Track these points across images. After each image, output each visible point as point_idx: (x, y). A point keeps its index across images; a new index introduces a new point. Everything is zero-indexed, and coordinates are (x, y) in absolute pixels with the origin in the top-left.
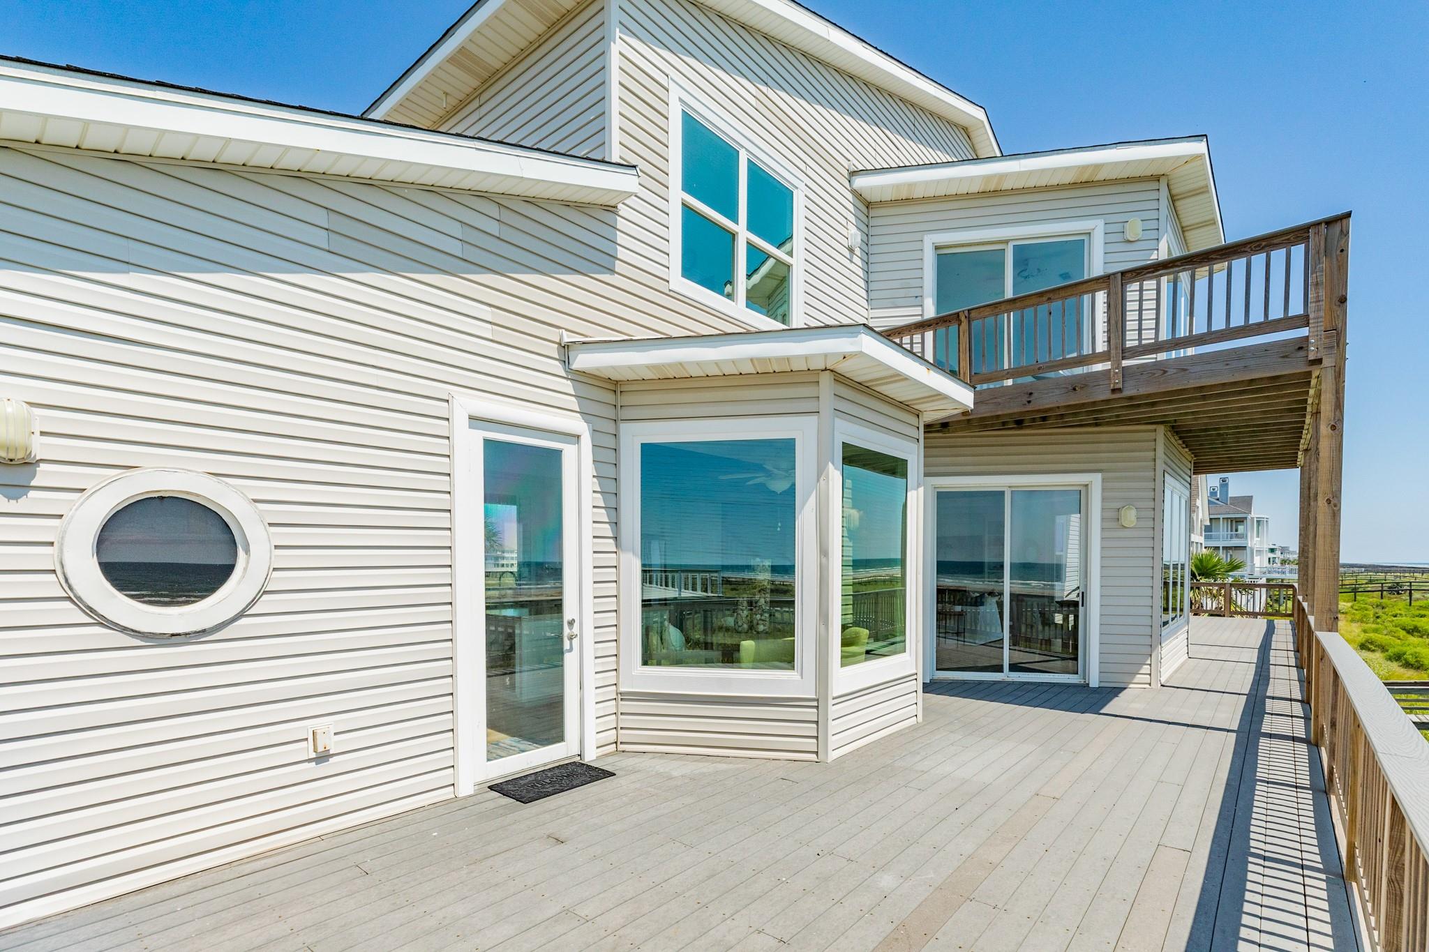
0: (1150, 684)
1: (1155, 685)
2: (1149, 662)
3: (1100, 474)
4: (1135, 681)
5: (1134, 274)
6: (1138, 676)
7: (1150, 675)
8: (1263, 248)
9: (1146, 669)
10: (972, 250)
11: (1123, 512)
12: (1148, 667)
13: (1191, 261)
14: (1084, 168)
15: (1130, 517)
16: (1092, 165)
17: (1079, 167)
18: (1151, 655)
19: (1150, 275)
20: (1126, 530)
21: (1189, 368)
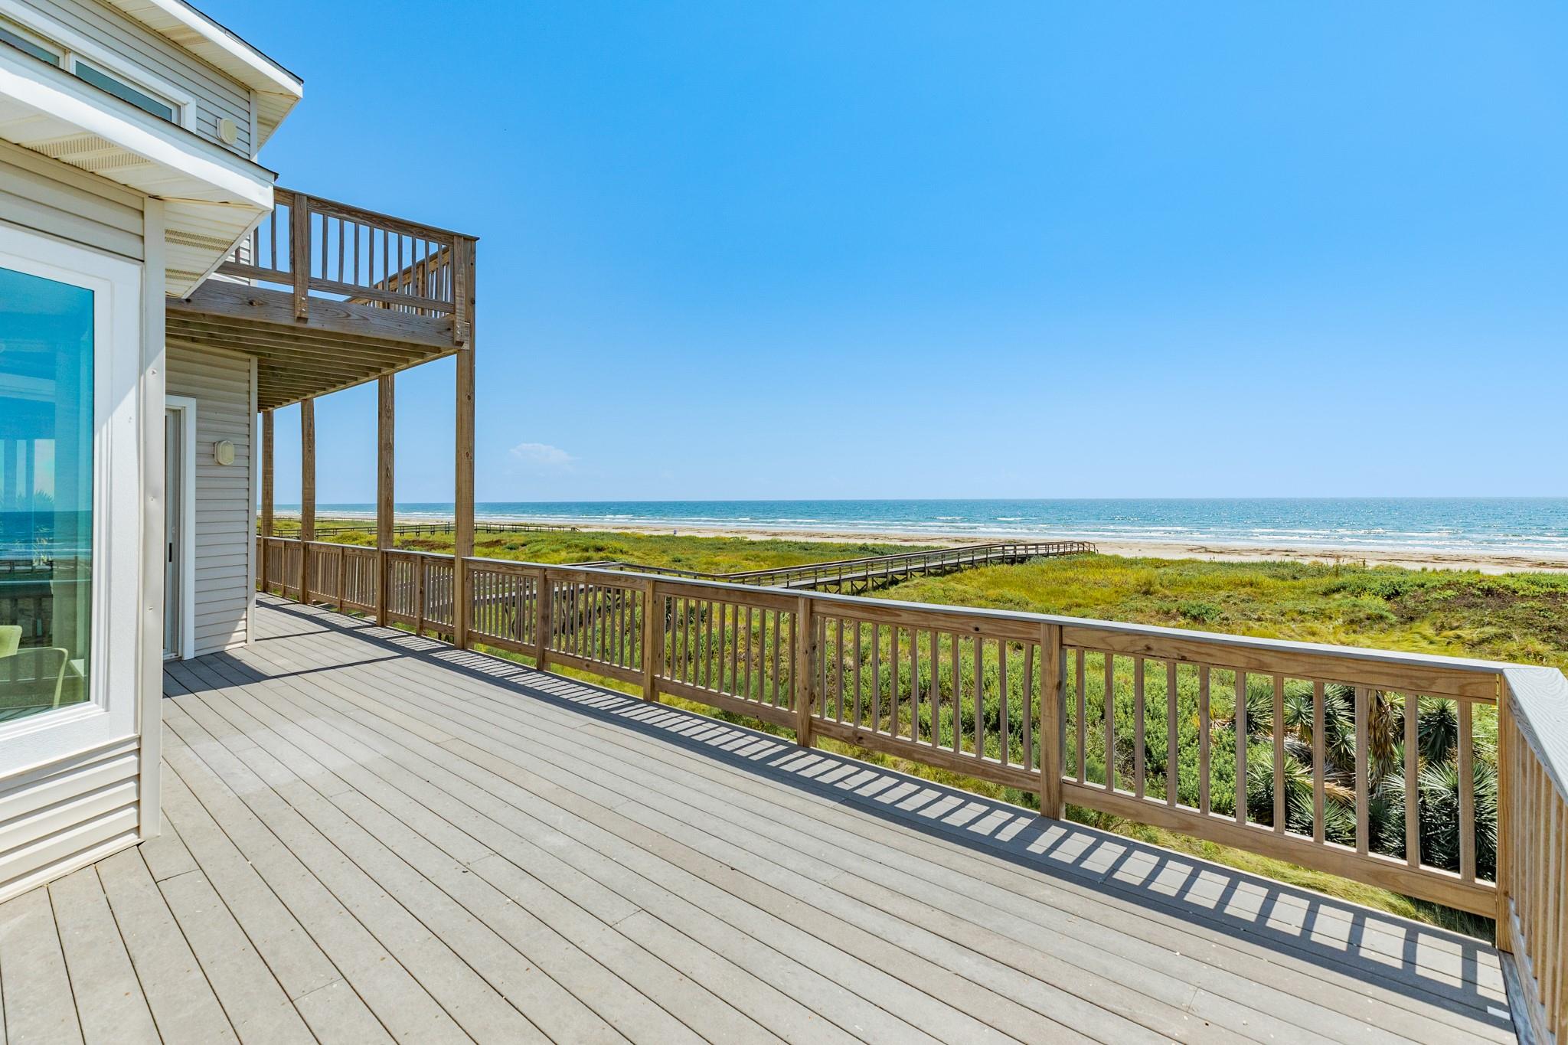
0: (246, 641)
1: (251, 641)
2: (244, 617)
3: (195, 400)
4: (231, 641)
5: (319, 205)
6: (235, 634)
7: (246, 630)
8: (424, 236)
9: (242, 625)
10: (21, 36)
11: (220, 447)
12: (244, 622)
13: (371, 218)
14: (189, 29)
15: (227, 454)
16: (200, 33)
17: (183, 24)
18: (247, 608)
19: (335, 213)
20: (221, 468)
21: (369, 318)
